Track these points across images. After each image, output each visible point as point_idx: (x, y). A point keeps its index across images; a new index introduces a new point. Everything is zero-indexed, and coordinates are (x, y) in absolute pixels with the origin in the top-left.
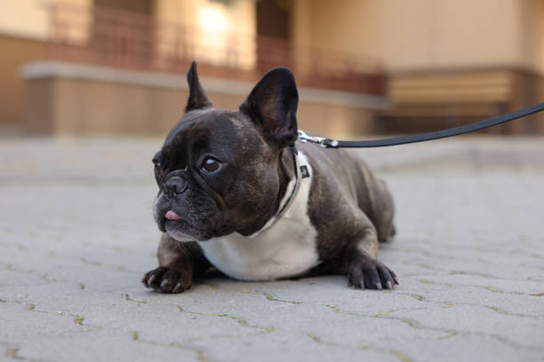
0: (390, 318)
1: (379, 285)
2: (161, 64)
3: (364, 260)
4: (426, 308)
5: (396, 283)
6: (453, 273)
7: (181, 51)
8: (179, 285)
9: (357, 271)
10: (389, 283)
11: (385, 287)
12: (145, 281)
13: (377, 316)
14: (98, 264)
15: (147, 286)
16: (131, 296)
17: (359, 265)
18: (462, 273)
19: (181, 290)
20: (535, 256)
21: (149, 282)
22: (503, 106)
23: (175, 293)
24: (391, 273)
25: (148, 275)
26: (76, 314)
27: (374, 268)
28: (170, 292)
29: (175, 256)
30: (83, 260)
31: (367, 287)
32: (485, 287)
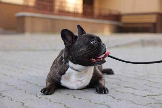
0: (103, 105)
1: (103, 92)
2: (56, 12)
3: (100, 85)
4: (114, 101)
5: (108, 92)
6: (125, 87)
7: (61, 8)
8: (50, 92)
9: (98, 88)
10: (106, 92)
11: (105, 93)
12: (41, 91)
13: (100, 104)
14: (31, 83)
15: (42, 93)
16: (38, 96)
17: (99, 87)
18: (128, 87)
19: (51, 94)
20: (149, 81)
21: (42, 91)
22: (154, 24)
23: (49, 95)
24: (107, 89)
25: (42, 90)
26: (22, 102)
27: (103, 88)
28: (48, 94)
29: (50, 84)
30: (27, 82)
31: (100, 93)
32: (132, 93)
